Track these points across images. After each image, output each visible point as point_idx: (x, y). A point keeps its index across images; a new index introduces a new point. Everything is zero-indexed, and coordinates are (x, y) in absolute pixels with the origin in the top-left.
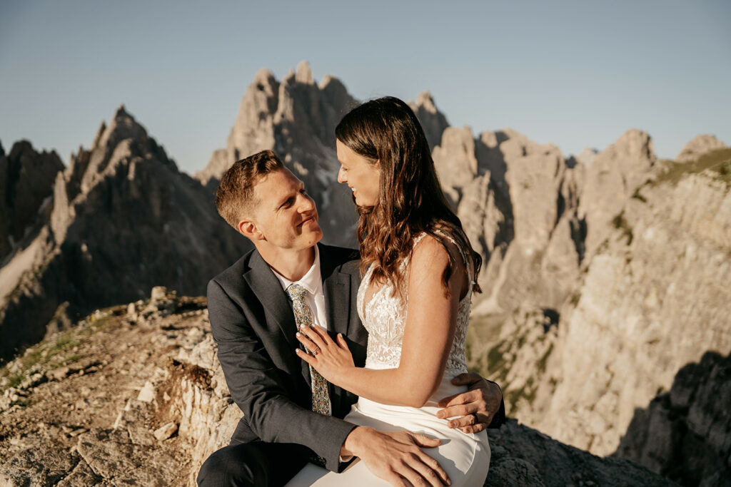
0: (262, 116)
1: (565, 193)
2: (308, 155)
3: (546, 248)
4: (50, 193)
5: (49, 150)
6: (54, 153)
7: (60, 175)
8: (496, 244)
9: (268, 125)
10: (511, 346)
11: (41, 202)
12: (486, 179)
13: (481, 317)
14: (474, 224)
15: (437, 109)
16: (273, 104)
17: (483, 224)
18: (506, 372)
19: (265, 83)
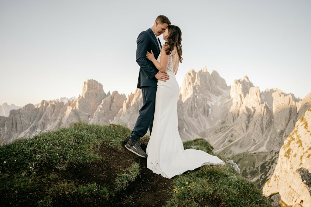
0: (189, 83)
1: (292, 110)
2: (205, 97)
3: (285, 129)
4: (122, 107)
5: (123, 94)
6: (124, 94)
7: (125, 101)
8: (266, 128)
9: (191, 86)
10: (269, 164)
11: (119, 110)
12: (264, 105)
13: (259, 153)
14: (259, 120)
15: (249, 81)
16: (193, 80)
17: (262, 121)
18: (267, 173)
19: (191, 73)
